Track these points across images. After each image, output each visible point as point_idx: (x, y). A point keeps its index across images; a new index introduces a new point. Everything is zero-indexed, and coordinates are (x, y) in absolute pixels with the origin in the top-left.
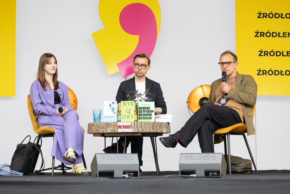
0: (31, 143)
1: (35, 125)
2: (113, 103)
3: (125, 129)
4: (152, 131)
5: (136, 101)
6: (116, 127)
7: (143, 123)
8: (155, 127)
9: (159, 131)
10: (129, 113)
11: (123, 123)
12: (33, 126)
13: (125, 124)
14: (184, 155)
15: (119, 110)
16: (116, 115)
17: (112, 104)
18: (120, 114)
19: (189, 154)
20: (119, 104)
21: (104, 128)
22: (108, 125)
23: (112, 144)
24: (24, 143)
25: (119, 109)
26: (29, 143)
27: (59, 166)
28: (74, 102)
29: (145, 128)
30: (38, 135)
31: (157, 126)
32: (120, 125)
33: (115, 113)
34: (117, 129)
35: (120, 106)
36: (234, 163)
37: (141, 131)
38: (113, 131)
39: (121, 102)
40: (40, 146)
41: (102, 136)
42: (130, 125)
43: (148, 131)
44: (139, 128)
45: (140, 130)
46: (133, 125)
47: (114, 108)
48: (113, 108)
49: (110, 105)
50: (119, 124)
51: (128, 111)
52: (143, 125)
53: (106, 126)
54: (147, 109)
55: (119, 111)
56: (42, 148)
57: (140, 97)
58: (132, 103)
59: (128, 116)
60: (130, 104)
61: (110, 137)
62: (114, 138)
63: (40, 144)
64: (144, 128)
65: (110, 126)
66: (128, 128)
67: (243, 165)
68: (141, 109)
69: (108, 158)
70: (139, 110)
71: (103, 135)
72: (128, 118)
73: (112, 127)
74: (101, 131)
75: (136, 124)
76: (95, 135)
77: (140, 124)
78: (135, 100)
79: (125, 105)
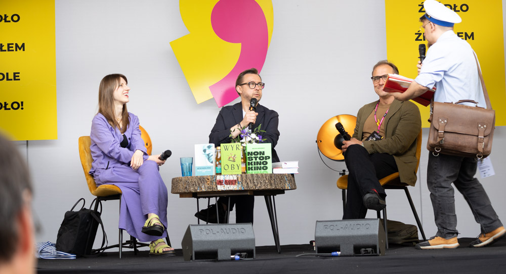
0: (85, 209)
1: (91, 182)
2: (209, 147)
3: (228, 186)
4: (269, 187)
5: (242, 143)
6: (215, 183)
7: (255, 176)
8: (272, 182)
9: (279, 187)
10: (234, 161)
11: (226, 176)
12: (88, 184)
13: (228, 178)
14: (322, 223)
15: (219, 157)
16: (213, 165)
17: (207, 148)
18: (220, 164)
19: (329, 222)
20: (219, 148)
21: (196, 185)
22: (202, 179)
23: (209, 206)
24: (75, 210)
25: (217, 156)
26: (83, 210)
27: (128, 242)
28: (147, 145)
29: (258, 184)
30: (96, 197)
31: (276, 180)
32: (221, 179)
33: (212, 162)
34: (217, 186)
35: (219, 151)
36: (391, 230)
37: (252, 188)
38: (210, 189)
39: (221, 145)
40: (100, 214)
41: (193, 197)
42: (236, 179)
43: (263, 188)
44: (249, 183)
45: (252, 186)
46: (239, 180)
47: (210, 155)
48: (208, 155)
49: (205, 151)
50: (219, 178)
51: (231, 159)
52: (255, 178)
53: (200, 182)
54: (260, 155)
55: (218, 159)
56: (102, 217)
57: (248, 137)
58: (238, 146)
59: (233, 166)
60: (235, 148)
61: (205, 197)
62: (211, 199)
63: (99, 210)
64: (256, 184)
65: (205, 182)
66: (232, 184)
67: (404, 234)
68: (251, 155)
69: (208, 232)
70: (248, 157)
71: (196, 195)
72: (233, 168)
73: (209, 183)
74: (192, 189)
75: (244, 178)
76: (183, 195)
77: (250, 177)
78: (241, 141)
79: (226, 149)
